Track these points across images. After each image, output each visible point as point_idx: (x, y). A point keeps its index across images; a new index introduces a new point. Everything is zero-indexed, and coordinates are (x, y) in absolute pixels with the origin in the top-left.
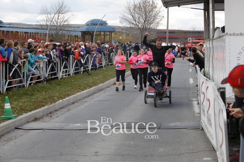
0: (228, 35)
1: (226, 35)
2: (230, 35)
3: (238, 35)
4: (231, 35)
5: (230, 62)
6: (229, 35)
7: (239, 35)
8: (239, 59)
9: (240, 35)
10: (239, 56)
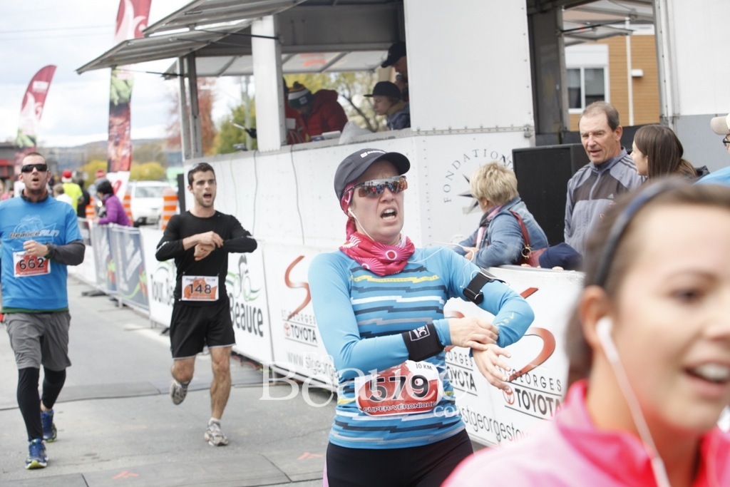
0: (421, 133)
1: (416, 134)
2: (427, 133)
3: (442, 132)
4: (429, 133)
5: (427, 198)
6: (424, 133)
7: (445, 133)
8: (447, 188)
9: (448, 132)
10: (447, 181)
